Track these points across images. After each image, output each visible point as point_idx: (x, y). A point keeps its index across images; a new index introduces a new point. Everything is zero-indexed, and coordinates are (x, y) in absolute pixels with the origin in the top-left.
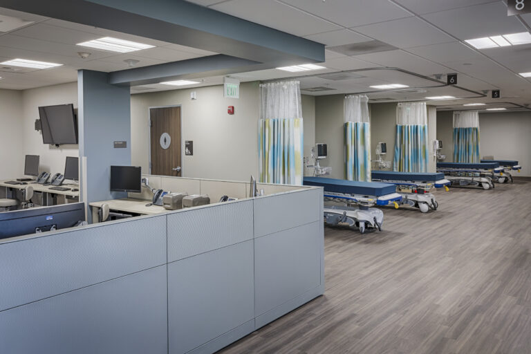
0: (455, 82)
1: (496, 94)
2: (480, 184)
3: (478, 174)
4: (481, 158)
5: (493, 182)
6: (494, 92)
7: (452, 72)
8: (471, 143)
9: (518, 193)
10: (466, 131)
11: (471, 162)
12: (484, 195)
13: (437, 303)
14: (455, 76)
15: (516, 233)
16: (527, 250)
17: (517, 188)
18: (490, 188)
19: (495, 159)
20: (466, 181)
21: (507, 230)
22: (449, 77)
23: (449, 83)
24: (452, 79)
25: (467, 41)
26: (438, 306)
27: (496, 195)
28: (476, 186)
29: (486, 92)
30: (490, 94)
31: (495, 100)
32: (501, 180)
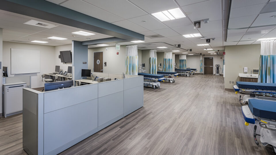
0: (180, 47)
1: (191, 50)
2: (186, 75)
3: (186, 72)
4: (187, 68)
5: (190, 75)
6: (190, 50)
7: (179, 44)
8: (184, 64)
9: (196, 78)
10: (183, 60)
11: (184, 69)
12: (187, 78)
13: (174, 108)
14: (180, 45)
15: (196, 89)
16: (199, 93)
17: (196, 76)
18: (189, 76)
19: (191, 68)
20: (183, 74)
21: (193, 88)
22: (178, 45)
23: (178, 47)
24: (179, 46)
25: (183, 35)
26: (175, 109)
27: (191, 78)
28: (185, 76)
29: (188, 49)
30: (189, 50)
31: (191, 52)
32: (192, 74)
